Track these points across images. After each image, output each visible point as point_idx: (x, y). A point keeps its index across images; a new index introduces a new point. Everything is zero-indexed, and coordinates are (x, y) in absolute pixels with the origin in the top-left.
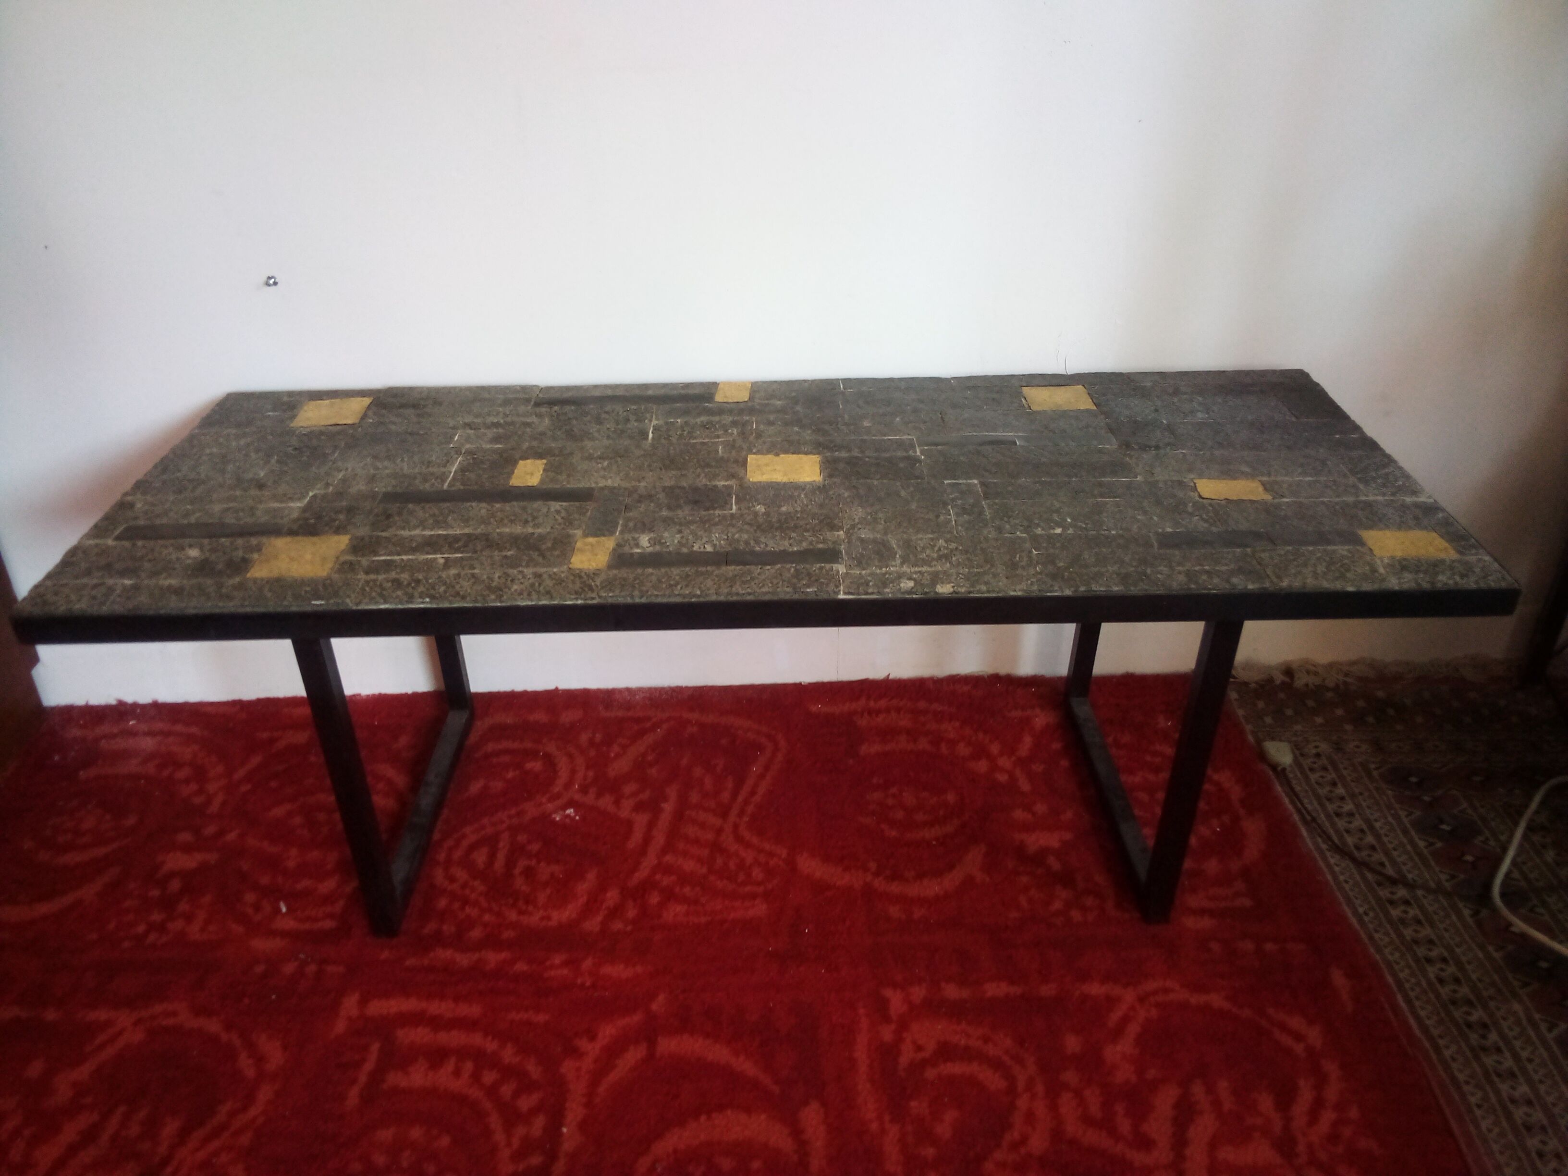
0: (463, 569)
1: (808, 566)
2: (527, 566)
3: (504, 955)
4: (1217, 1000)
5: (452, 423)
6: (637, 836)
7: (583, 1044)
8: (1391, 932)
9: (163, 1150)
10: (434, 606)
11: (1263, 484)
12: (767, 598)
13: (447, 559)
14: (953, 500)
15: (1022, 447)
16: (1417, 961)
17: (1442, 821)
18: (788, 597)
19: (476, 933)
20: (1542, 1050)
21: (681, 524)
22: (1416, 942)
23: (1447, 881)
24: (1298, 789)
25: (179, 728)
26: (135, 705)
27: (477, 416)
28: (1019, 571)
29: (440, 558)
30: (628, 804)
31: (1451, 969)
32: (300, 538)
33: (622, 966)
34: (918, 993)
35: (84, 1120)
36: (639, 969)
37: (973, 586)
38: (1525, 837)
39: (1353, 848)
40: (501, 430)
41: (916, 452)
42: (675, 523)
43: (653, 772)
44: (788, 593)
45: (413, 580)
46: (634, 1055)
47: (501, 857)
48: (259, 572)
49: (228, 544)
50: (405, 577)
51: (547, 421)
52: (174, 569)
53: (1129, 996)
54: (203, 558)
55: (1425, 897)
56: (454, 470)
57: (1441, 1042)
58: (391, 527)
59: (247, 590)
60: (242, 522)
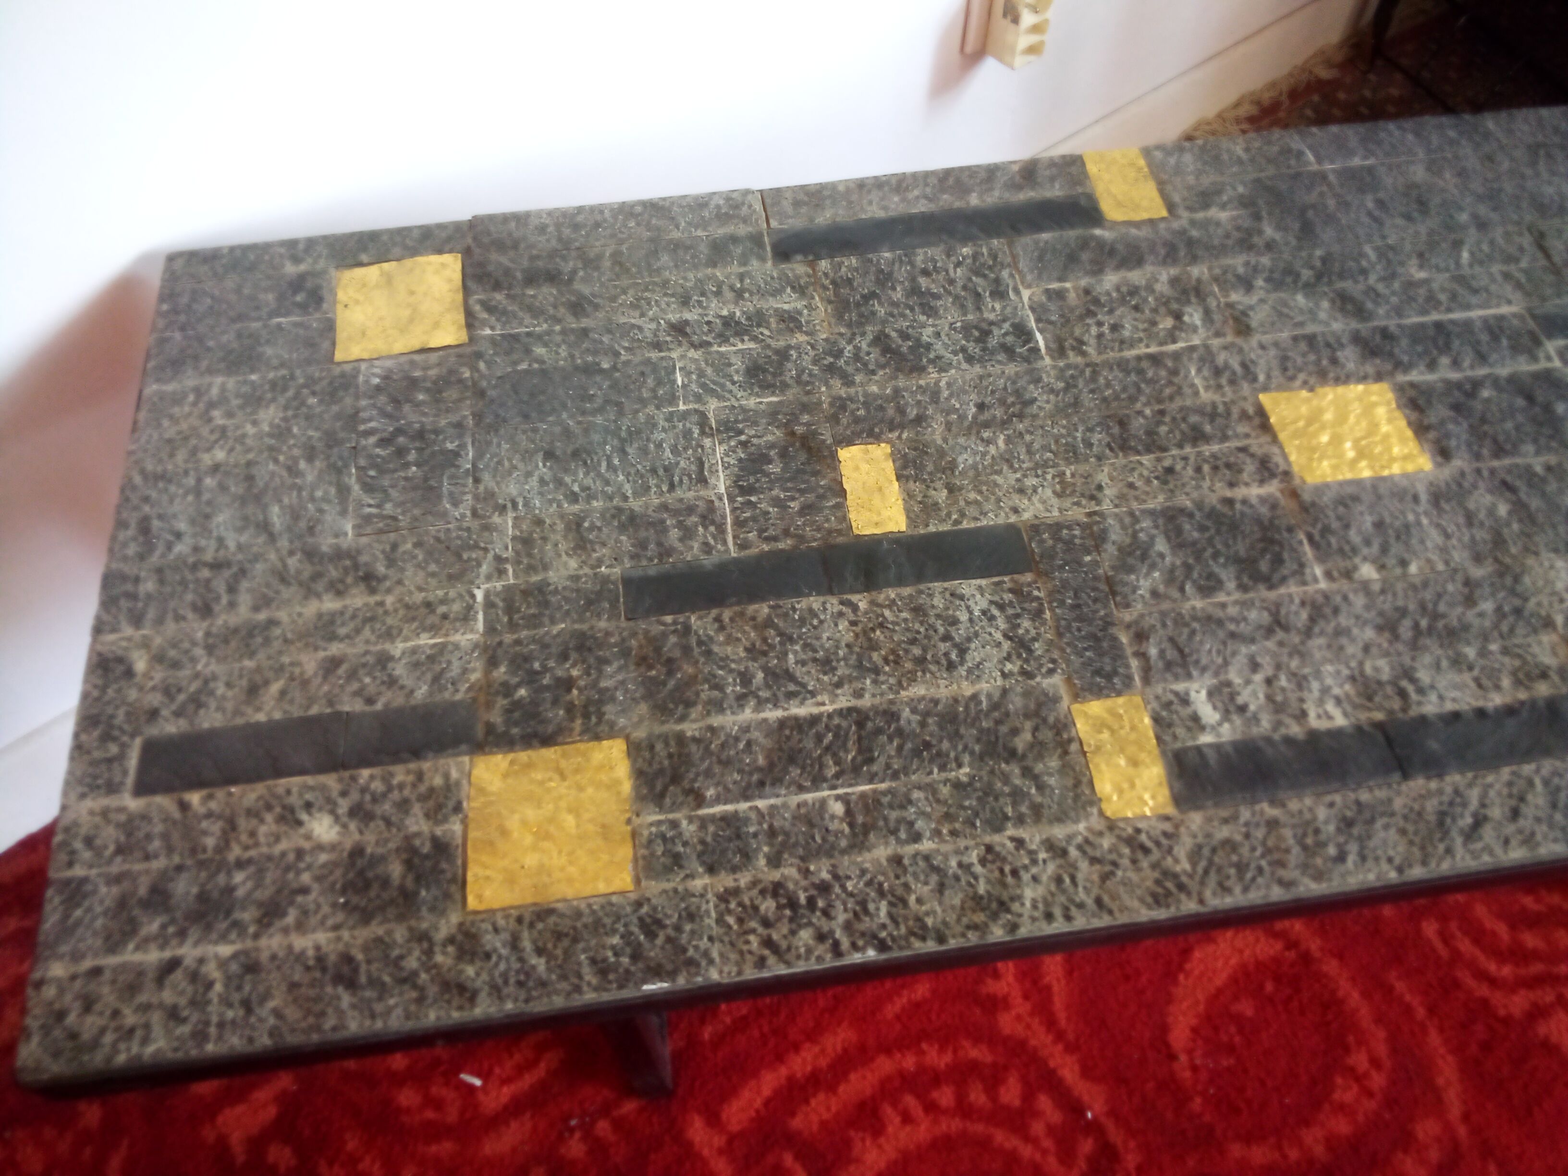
0: (898, 840)
2: (1020, 820)
5: (648, 328)
10: (883, 955)
13: (844, 799)
21: (1245, 638)
27: (684, 300)
29: (831, 801)
40: (750, 345)
42: (1233, 636)
45: (812, 885)
48: (489, 888)
49: (378, 786)
50: (791, 874)
51: (822, 307)
52: (304, 890)
54: (348, 845)
56: (722, 490)
58: (689, 704)
59: (488, 956)
60: (379, 706)
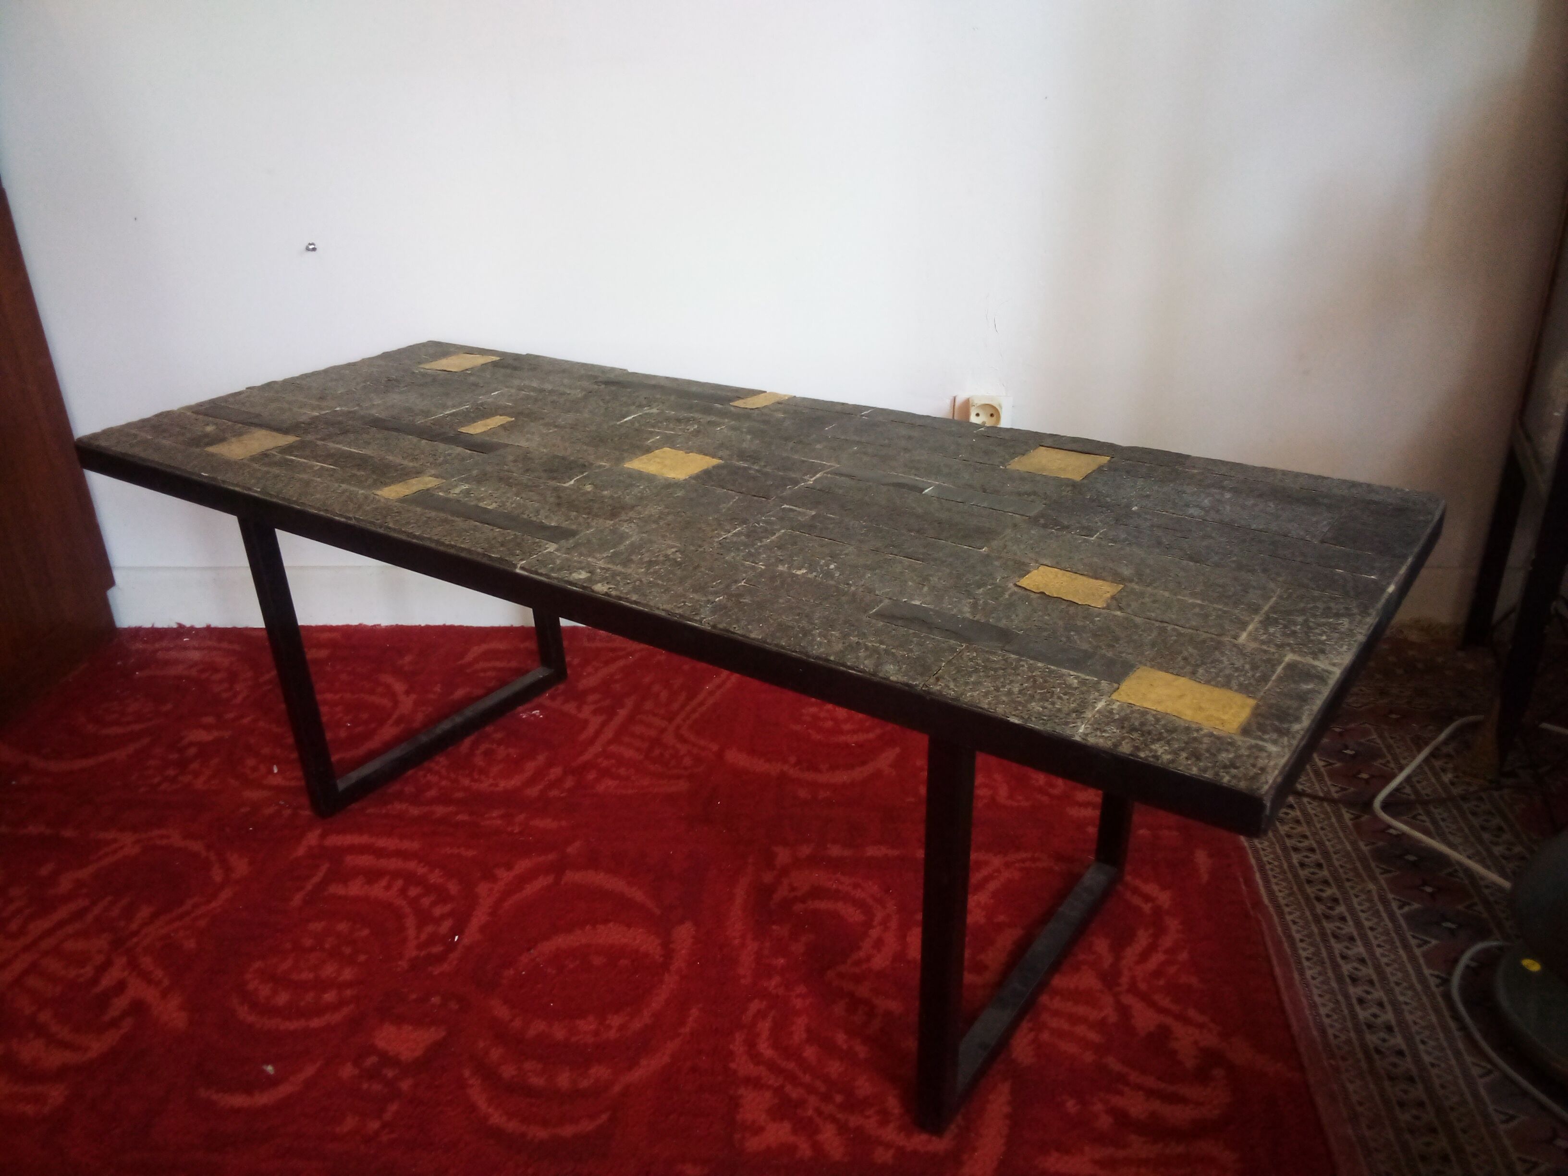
6: (591, 730)
7: (500, 872)
9: (134, 926)
17: (1347, 748)
20: (1387, 922)
23: (1337, 792)
25: (225, 645)
26: (192, 628)
30: (588, 709)
34: (805, 850)
35: (77, 904)
36: (564, 823)
46: (542, 882)
52: (184, 436)
53: (997, 861)
55: (1309, 803)
57: (1287, 909)
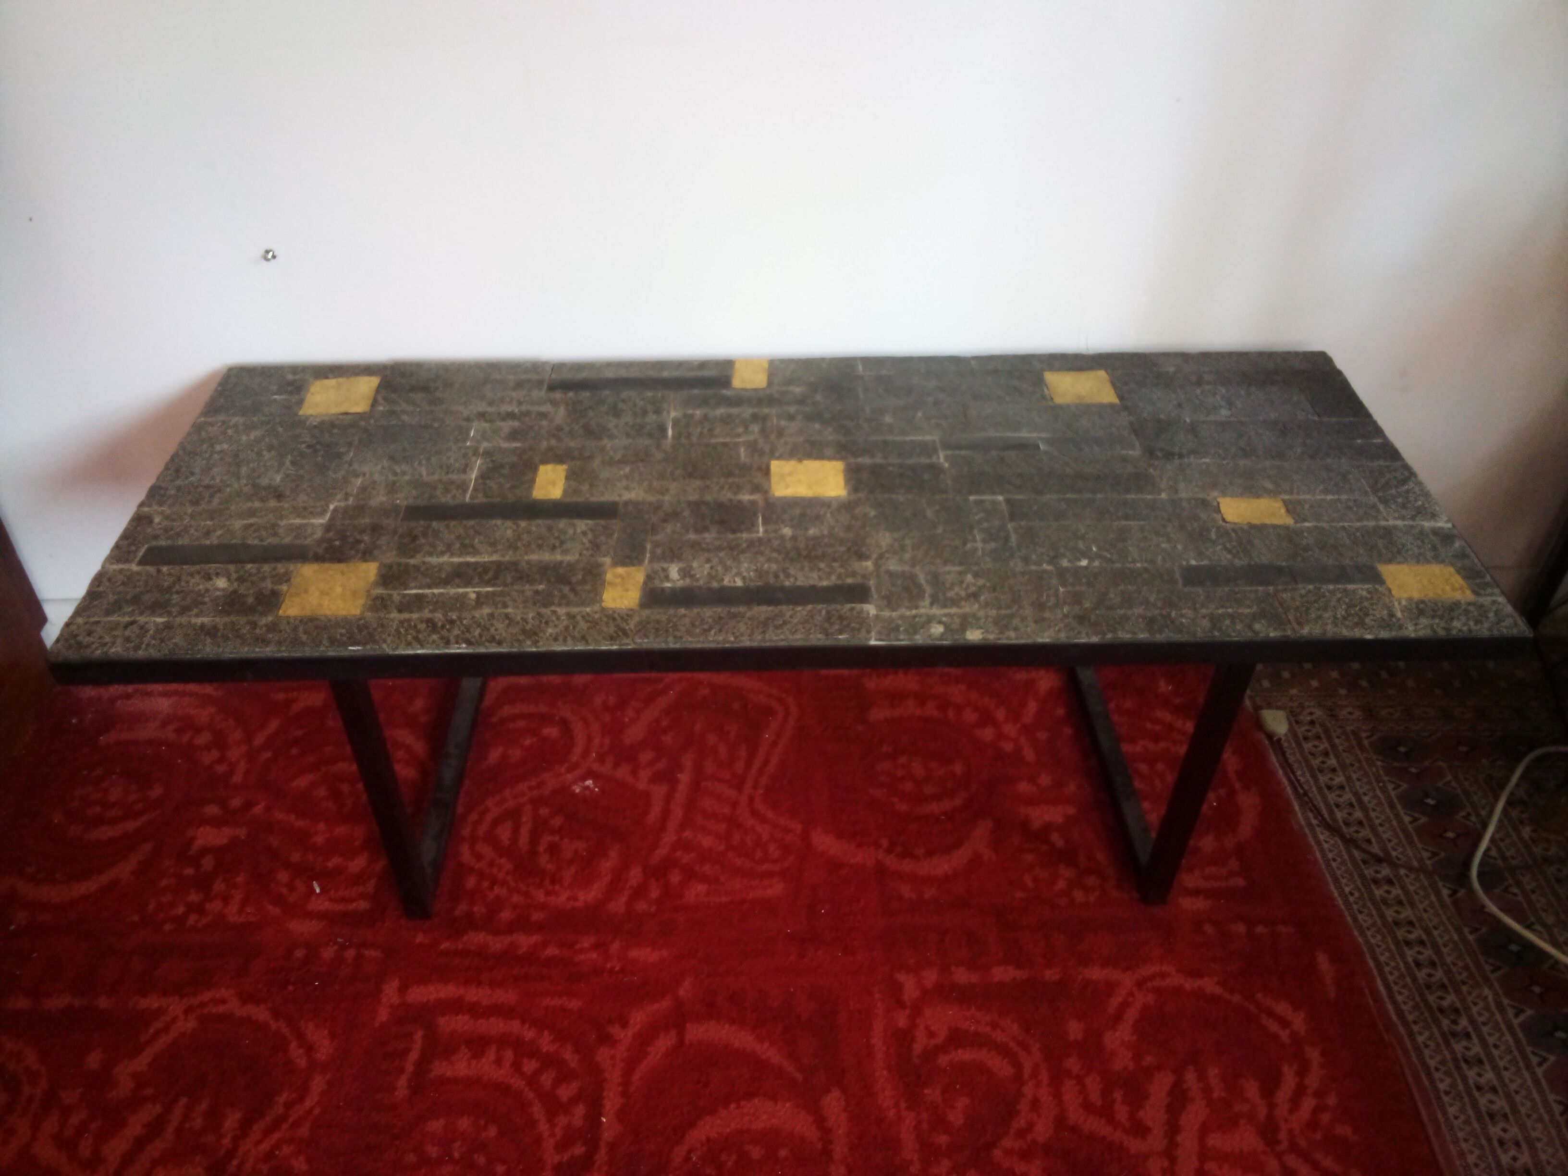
0: (496, 608)
1: (839, 607)
2: (560, 605)
3: (535, 938)
4: (1209, 985)
5: (466, 413)
6: (657, 807)
7: (615, 1030)
8: (1374, 912)
9: (227, 1142)
10: (470, 651)
11: (1285, 502)
12: (800, 643)
13: (478, 593)
14: (979, 522)
15: (1046, 452)
16: (1397, 943)
17: (1427, 796)
18: (820, 643)
19: (506, 915)
20: (1508, 1038)
21: (709, 551)
22: (1397, 923)
23: (1429, 859)
24: (1292, 759)
27: (491, 403)
28: (1047, 614)
29: (471, 592)
30: (645, 775)
31: (1428, 953)
32: (327, 565)
33: (648, 950)
34: (931, 977)
35: (149, 1112)
36: (665, 953)
37: (1001, 633)
38: (1505, 812)
39: (1341, 824)
40: (516, 424)
41: (938, 458)
42: (703, 550)
43: (668, 739)
44: (820, 639)
45: (447, 620)
46: (664, 1043)
47: (525, 831)
48: (291, 609)
49: (254, 571)
50: (438, 616)
51: (562, 411)
52: (205, 603)
53: (1127, 980)
54: (231, 589)
55: (1407, 876)
56: (474, 476)
57: (1416, 1028)
58: (418, 552)
59: (280, 631)
60: (265, 543)
